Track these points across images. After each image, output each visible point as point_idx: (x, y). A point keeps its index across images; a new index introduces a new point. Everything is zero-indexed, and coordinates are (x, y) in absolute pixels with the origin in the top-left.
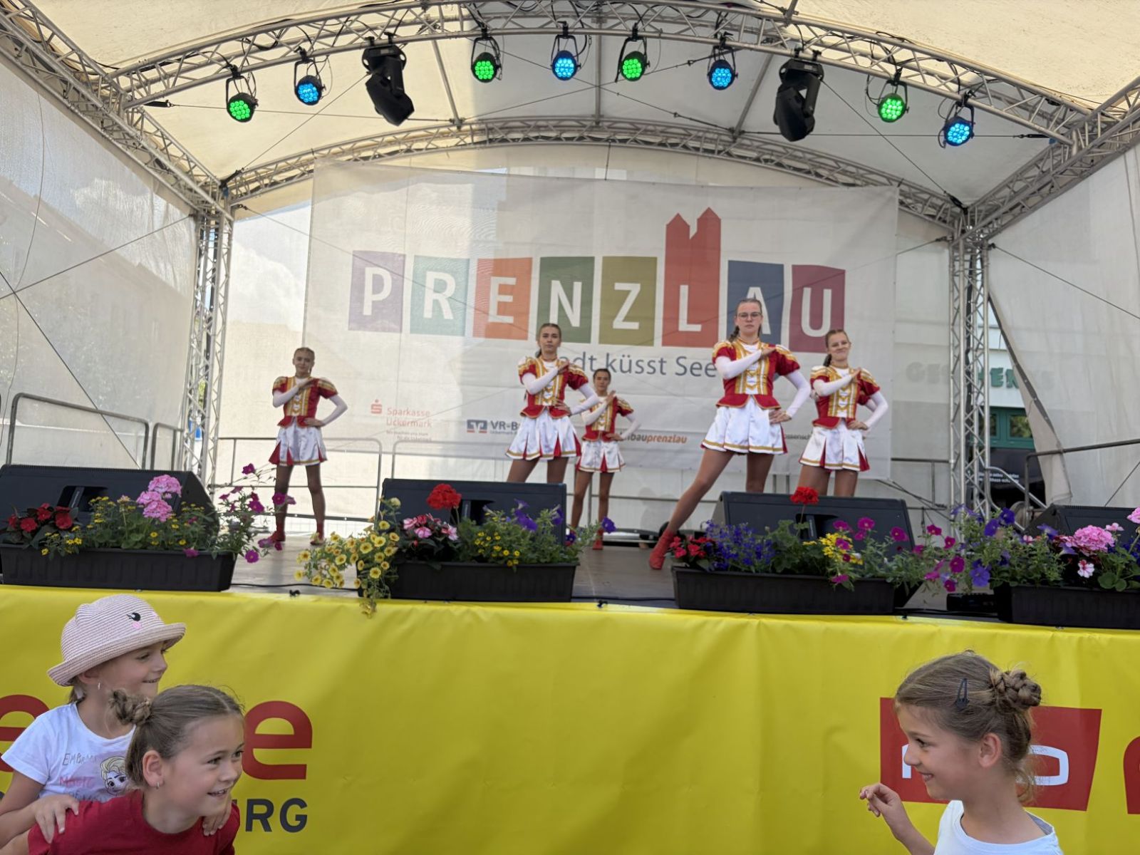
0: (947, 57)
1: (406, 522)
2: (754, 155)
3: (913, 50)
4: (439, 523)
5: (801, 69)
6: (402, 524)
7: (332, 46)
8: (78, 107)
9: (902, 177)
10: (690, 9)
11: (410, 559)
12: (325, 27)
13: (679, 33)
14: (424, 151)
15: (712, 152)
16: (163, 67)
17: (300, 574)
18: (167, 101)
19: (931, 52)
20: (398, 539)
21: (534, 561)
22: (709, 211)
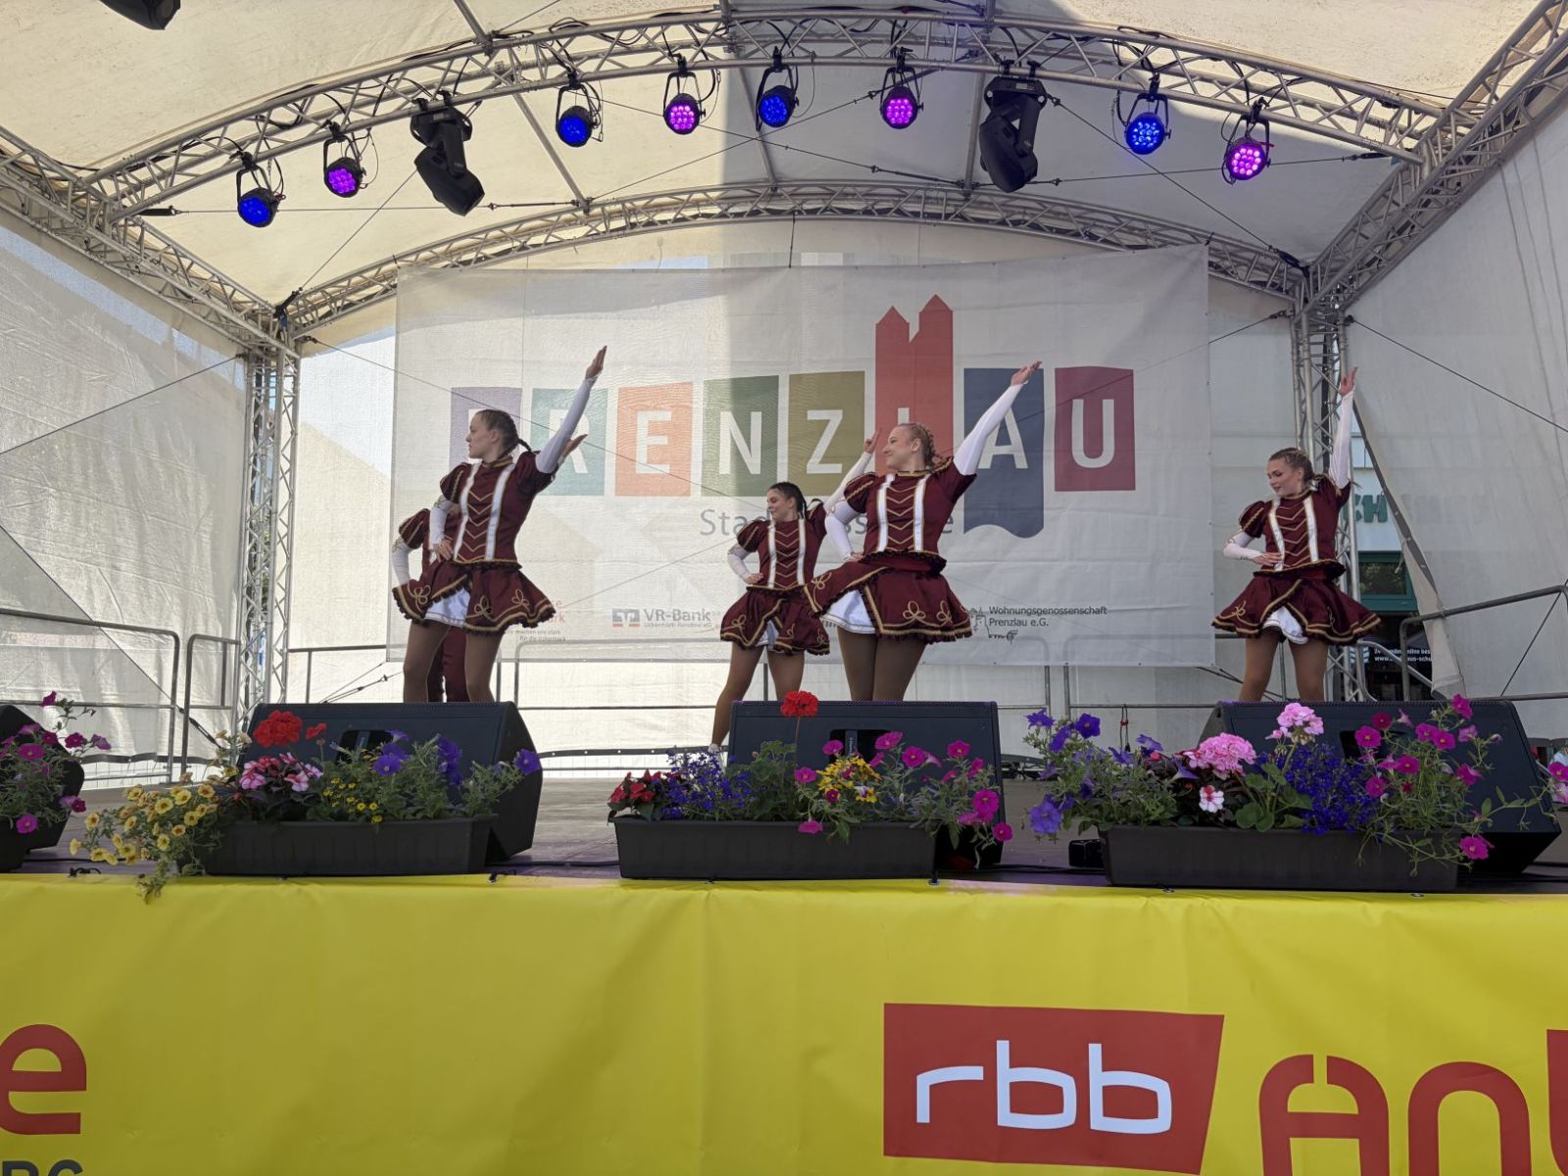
0: (1224, 53)
2: (997, 215)
3: (1174, 48)
5: (1011, 90)
7: (374, 115)
8: (47, 225)
9: (1211, 231)
10: (854, 21)
12: (361, 91)
13: (840, 56)
14: (543, 247)
15: (938, 216)
16: (158, 163)
18: (171, 207)
19: (1200, 48)
22: (936, 300)
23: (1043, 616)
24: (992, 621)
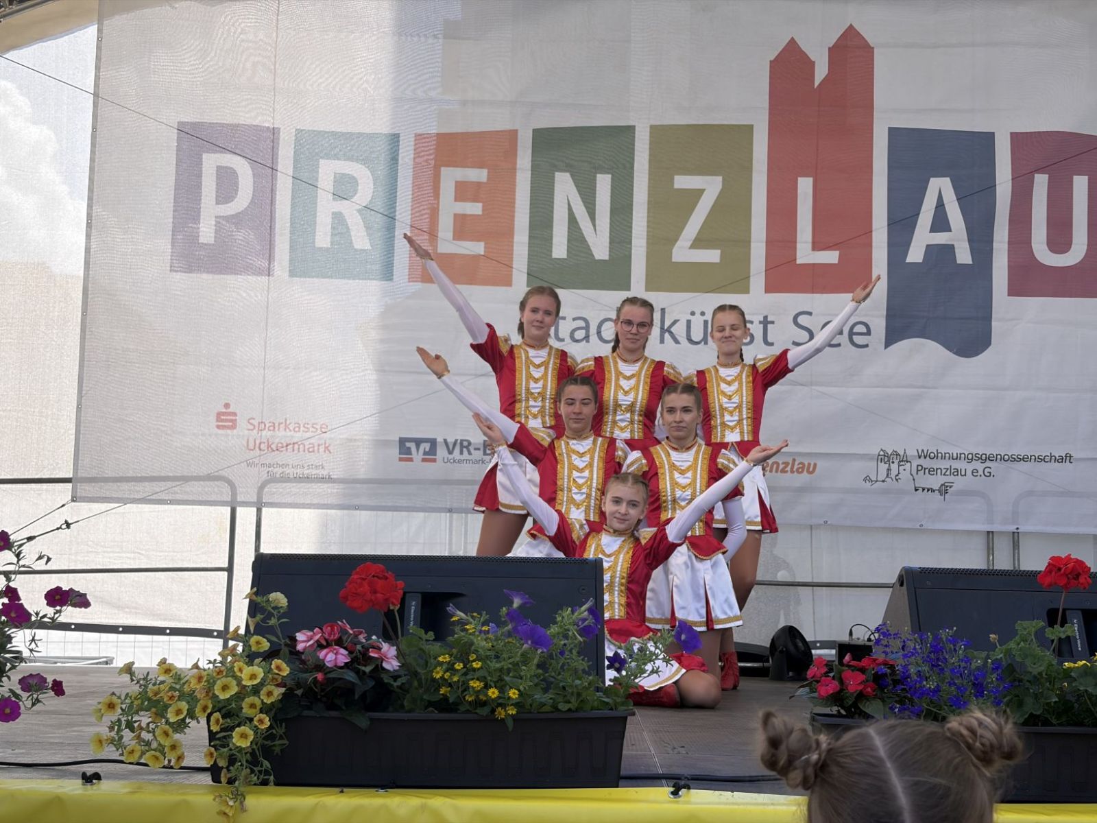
1: (300, 636)
4: (362, 638)
6: (294, 640)
11: (309, 708)
17: (100, 741)
20: (286, 670)
21: (547, 708)
22: (851, 34)
23: (988, 464)
24: (920, 468)
